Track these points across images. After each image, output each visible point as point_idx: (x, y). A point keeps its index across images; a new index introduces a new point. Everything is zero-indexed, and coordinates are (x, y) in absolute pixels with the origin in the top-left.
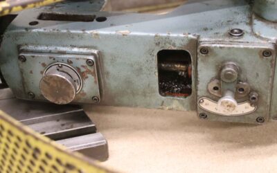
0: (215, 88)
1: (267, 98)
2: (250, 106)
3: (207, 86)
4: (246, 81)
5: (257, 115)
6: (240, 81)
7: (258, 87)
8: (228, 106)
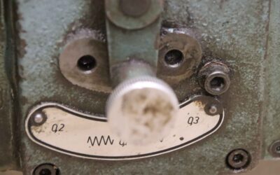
0: (85, 63)
1: (257, 77)
2: (202, 114)
3: (57, 57)
4: (189, 22)
5: (229, 144)
6: (167, 25)
7: (226, 39)
8: (146, 110)
